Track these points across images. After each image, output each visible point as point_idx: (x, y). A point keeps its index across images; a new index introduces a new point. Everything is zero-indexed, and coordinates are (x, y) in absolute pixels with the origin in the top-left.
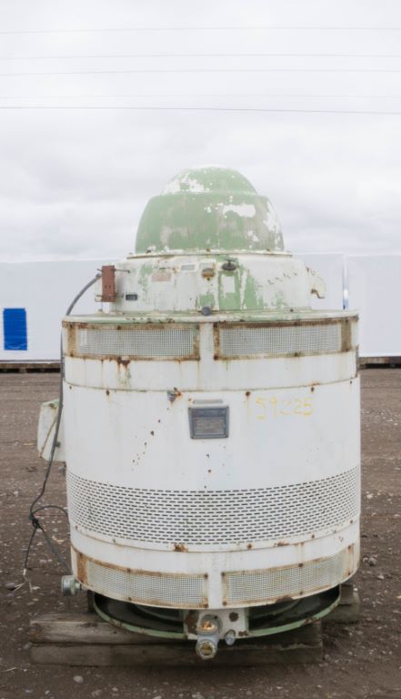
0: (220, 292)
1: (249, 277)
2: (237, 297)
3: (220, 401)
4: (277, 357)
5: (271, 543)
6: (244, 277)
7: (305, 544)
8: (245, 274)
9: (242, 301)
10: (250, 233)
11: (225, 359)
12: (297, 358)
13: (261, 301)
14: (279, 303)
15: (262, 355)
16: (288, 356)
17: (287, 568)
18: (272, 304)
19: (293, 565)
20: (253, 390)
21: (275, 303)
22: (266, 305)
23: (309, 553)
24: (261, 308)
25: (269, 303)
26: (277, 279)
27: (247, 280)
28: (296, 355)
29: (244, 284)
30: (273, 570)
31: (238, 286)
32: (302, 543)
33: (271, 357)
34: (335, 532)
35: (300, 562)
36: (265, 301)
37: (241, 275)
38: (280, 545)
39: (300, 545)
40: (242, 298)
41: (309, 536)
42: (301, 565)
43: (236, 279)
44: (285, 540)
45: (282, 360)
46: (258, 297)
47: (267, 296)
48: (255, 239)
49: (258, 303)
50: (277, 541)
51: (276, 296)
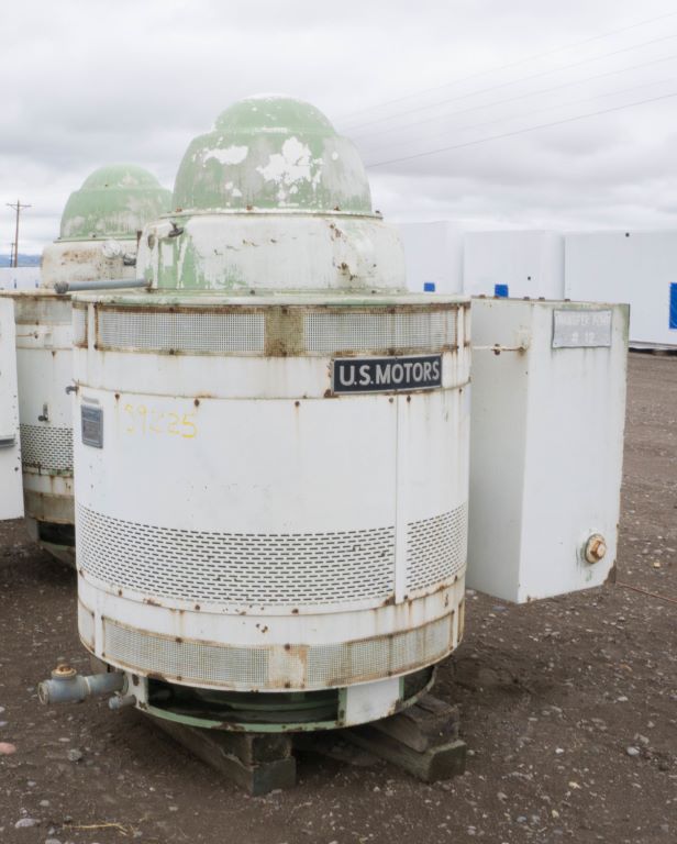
0: (160, 264)
1: (190, 245)
2: (174, 273)
3: (96, 402)
4: (148, 352)
5: (140, 597)
6: (184, 246)
7: (185, 614)
8: (186, 241)
9: (179, 277)
10: (229, 186)
11: (102, 349)
12: (174, 357)
13: (202, 277)
14: (229, 281)
15: (131, 348)
16: (160, 352)
17: (159, 637)
18: (218, 282)
19: (168, 636)
20: (122, 392)
21: (223, 281)
22: (209, 283)
23: (192, 628)
24: (202, 286)
25: (214, 282)
26: (229, 247)
27: (187, 250)
28: (172, 352)
29: (182, 255)
30: (144, 633)
31: (177, 257)
32: (182, 612)
33: (141, 352)
34: (243, 614)
35: (179, 636)
36: (206, 278)
37: (181, 242)
38: (150, 603)
39: (178, 613)
40: (180, 272)
41: (192, 606)
42: (179, 640)
43: (175, 247)
44: (158, 600)
45: (154, 357)
46: (198, 273)
47: (211, 271)
48: (237, 193)
49: (198, 281)
50: (148, 597)
51: (225, 271)
